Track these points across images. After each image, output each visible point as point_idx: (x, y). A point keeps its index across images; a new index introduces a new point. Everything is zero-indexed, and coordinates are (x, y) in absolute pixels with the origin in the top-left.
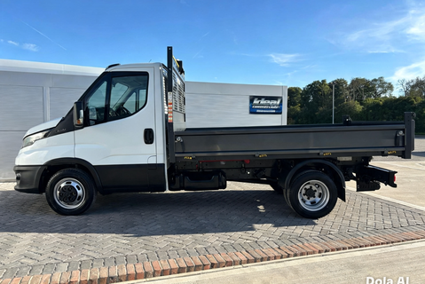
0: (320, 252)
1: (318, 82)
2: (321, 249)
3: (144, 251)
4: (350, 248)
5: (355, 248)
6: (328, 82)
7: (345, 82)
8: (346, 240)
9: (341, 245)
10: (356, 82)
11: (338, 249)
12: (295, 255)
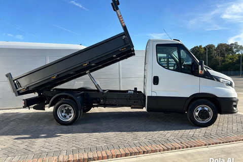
0: (205, 145)
1: (197, 47)
2: (206, 143)
3: (105, 144)
4: (223, 143)
5: (226, 142)
6: (203, 47)
7: (214, 46)
8: (220, 138)
9: (218, 141)
10: (220, 46)
11: (216, 144)
12: (191, 147)
